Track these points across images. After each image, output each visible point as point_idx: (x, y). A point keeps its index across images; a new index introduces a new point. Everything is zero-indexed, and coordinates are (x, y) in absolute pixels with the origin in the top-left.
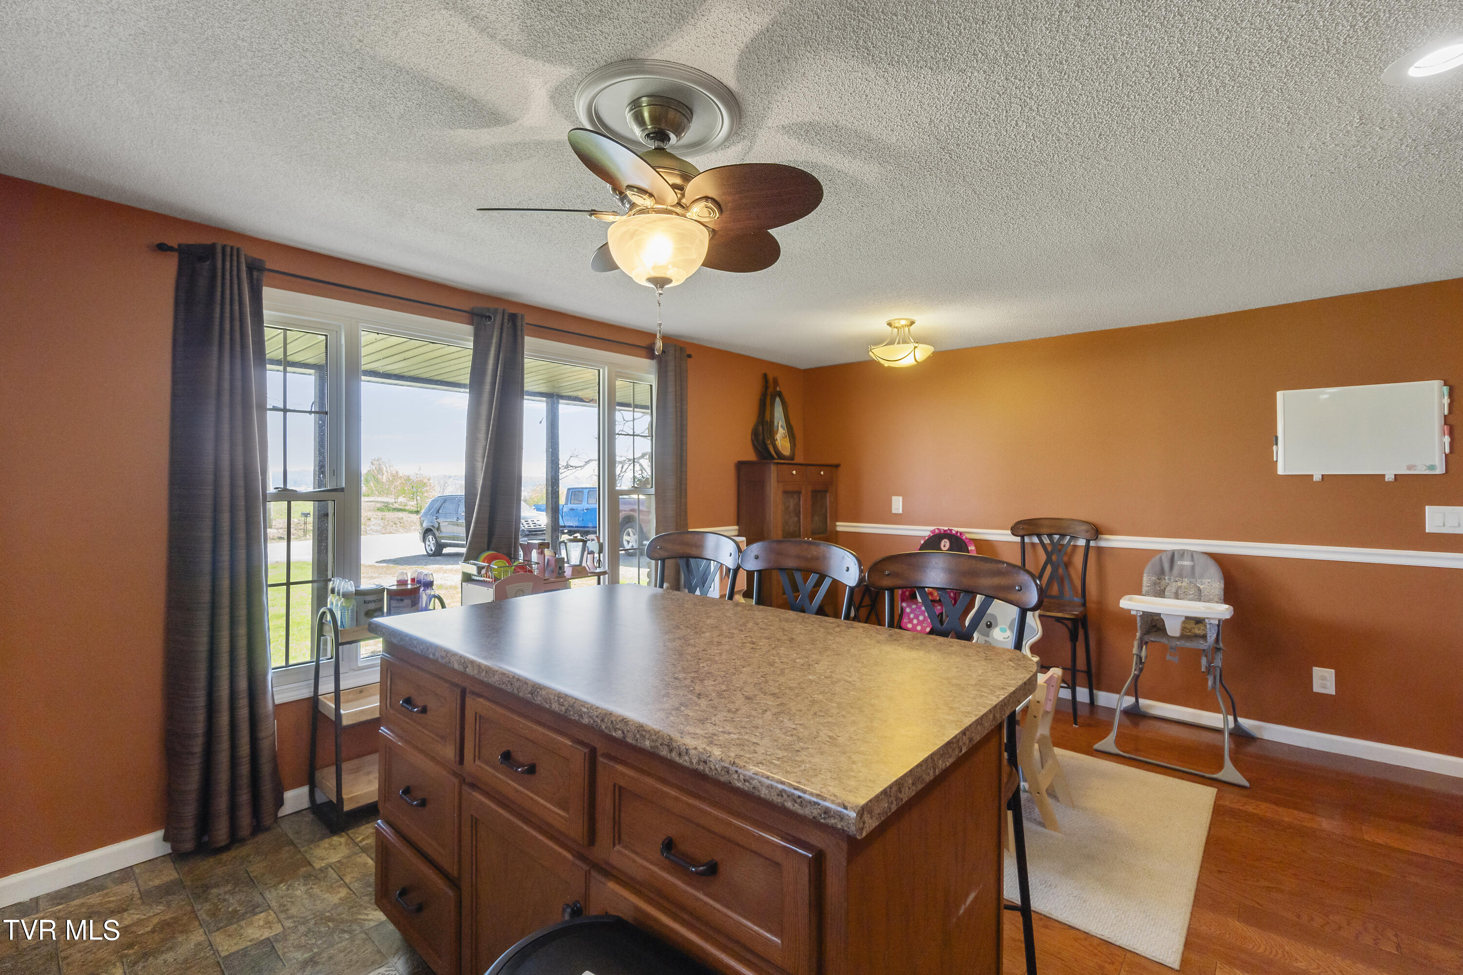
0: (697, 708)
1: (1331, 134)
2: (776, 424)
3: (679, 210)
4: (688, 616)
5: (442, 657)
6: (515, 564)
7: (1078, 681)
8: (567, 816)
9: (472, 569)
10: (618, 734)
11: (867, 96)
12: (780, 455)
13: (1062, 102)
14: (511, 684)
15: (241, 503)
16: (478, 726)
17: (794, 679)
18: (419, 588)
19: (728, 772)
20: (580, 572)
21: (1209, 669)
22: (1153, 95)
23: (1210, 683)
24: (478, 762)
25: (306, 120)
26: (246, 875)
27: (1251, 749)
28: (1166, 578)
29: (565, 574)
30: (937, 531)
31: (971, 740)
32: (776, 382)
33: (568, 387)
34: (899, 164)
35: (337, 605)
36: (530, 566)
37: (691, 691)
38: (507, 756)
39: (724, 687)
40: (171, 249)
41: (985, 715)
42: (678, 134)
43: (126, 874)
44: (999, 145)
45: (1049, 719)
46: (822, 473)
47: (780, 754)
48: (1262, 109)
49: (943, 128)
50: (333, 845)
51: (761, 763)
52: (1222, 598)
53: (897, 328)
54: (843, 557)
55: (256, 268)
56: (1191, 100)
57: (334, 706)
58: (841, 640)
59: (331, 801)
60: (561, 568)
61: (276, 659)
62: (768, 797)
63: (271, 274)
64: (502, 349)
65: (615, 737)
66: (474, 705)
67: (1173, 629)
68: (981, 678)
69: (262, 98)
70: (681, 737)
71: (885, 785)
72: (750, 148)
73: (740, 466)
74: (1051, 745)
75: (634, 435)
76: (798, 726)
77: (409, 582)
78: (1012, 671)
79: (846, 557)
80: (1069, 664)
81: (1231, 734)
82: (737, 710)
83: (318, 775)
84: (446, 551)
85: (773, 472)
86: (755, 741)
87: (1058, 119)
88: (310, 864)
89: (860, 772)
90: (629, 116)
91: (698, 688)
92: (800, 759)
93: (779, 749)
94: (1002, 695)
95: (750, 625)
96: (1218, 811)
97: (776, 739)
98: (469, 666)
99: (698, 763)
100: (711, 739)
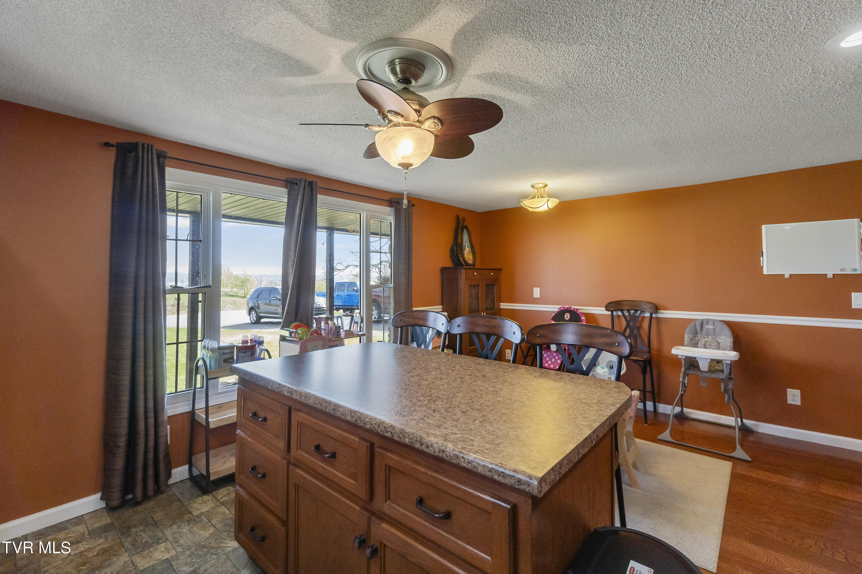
0: (434, 418)
1: (795, 79)
2: (464, 245)
3: (417, 124)
4: (420, 362)
5: (277, 388)
6: (311, 330)
7: (647, 398)
8: (356, 484)
9: (286, 334)
10: (389, 435)
11: (527, 58)
12: (467, 264)
13: (640, 61)
14: (321, 404)
15: (150, 295)
16: (299, 429)
17: (489, 400)
18: (255, 345)
19: (458, 458)
20: (350, 334)
21: (726, 390)
22: (693, 57)
23: (726, 399)
24: (299, 451)
25: (198, 72)
26: (152, 520)
27: (751, 438)
28: (699, 336)
29: (341, 336)
30: (562, 308)
31: (597, 436)
32: (464, 220)
33: (340, 223)
34: (543, 96)
35: (207, 356)
36: (321, 331)
37: (429, 408)
38: (318, 448)
39: (448, 406)
40: (112, 145)
41: (605, 421)
42: (416, 80)
43: (79, 520)
44: (602, 85)
45: (632, 421)
46: (492, 274)
47: (488, 446)
48: (755, 65)
49: (570, 76)
50: (204, 501)
51: (477, 452)
52: (732, 348)
53: (537, 188)
54: (511, 326)
55: (161, 156)
56: (715, 60)
57: (205, 417)
58: (513, 376)
59: (202, 474)
60: (338, 332)
61: (170, 388)
62: (483, 472)
63: (169, 159)
64: (305, 202)
65: (386, 436)
66: (297, 417)
67: (704, 366)
68: (599, 399)
69: (173, 60)
70: (428, 437)
71: (553, 465)
72: (457, 87)
73: (443, 270)
74: (633, 436)
75: (381, 252)
76: (496, 429)
77: (249, 341)
78: (617, 394)
79: (513, 326)
80: (642, 388)
81: (739, 429)
82: (458, 419)
83: (194, 459)
84: (263, 320)
85: (463, 274)
86: (472, 438)
87: (638, 70)
88: (191, 513)
89: (537, 457)
90: (388, 70)
91: (433, 406)
92: (500, 450)
93: (486, 443)
94: (613, 409)
95: (458, 367)
96: (734, 476)
97: (484, 437)
98: (294, 393)
99: (439, 452)
100: (445, 438)
